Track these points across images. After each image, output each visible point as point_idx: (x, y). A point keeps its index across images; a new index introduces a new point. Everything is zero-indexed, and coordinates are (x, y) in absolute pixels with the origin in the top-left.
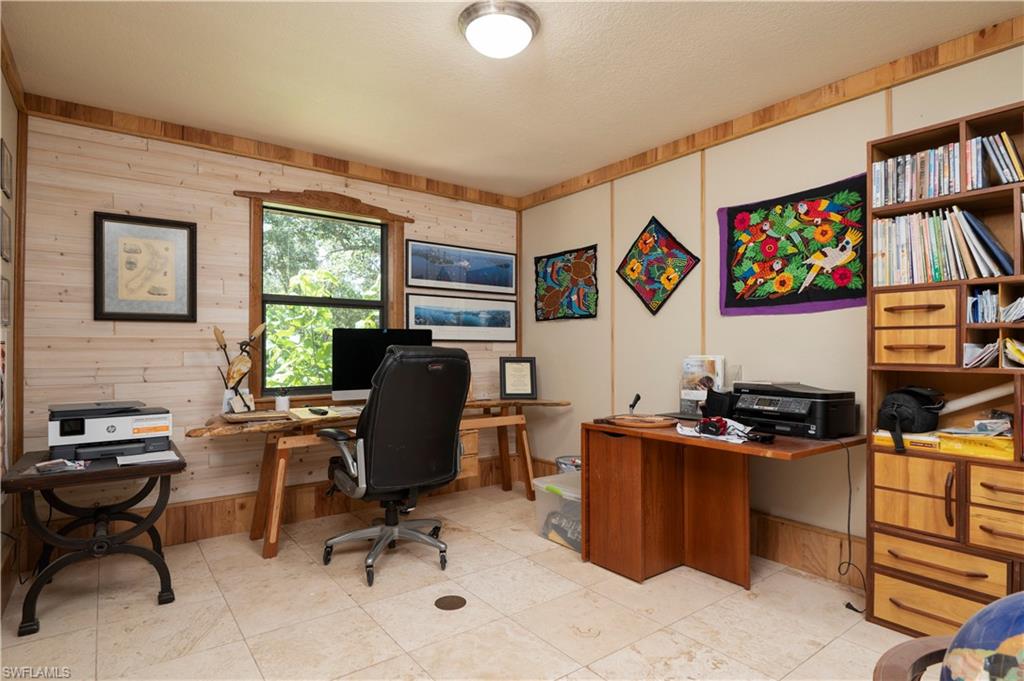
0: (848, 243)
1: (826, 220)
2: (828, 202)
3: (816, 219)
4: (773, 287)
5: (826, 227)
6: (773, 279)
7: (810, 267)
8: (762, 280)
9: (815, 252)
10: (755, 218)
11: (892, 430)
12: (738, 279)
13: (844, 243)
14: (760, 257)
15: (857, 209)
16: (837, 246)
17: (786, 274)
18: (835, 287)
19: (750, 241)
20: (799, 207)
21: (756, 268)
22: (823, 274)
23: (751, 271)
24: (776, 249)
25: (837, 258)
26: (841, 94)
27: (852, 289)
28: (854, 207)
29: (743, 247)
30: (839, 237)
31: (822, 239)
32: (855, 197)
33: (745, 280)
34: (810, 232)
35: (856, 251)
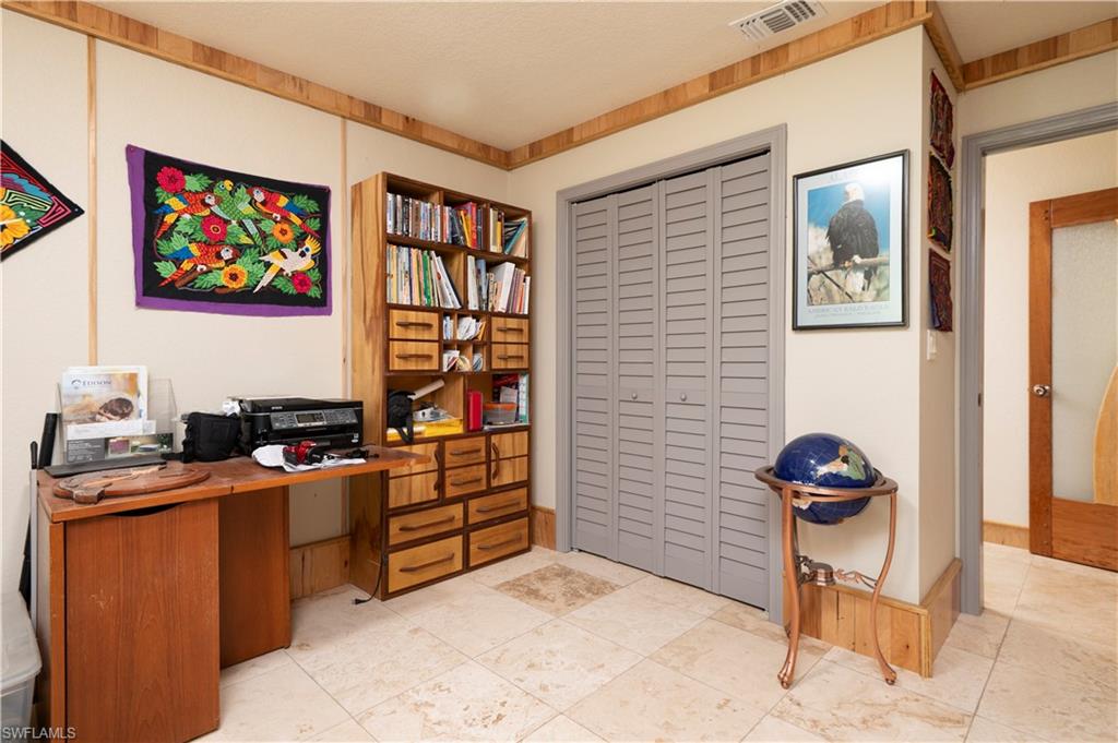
0: (307, 250)
1: (285, 219)
2: (287, 200)
3: (275, 215)
4: (220, 278)
5: (286, 227)
6: (221, 269)
7: (268, 265)
8: (205, 268)
9: (273, 250)
10: (193, 183)
11: (395, 427)
12: (164, 258)
13: (304, 249)
14: (201, 236)
15: (315, 218)
16: (296, 250)
17: (238, 267)
18: (295, 292)
19: (184, 211)
20: (255, 192)
21: (194, 249)
22: (282, 276)
23: (186, 253)
24: (224, 233)
25: (296, 263)
26: (305, 94)
27: (311, 297)
28: (313, 215)
29: (175, 216)
30: (299, 241)
31: (282, 239)
32: (312, 206)
33: (177, 261)
34: (267, 226)
35: (314, 260)
